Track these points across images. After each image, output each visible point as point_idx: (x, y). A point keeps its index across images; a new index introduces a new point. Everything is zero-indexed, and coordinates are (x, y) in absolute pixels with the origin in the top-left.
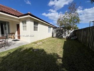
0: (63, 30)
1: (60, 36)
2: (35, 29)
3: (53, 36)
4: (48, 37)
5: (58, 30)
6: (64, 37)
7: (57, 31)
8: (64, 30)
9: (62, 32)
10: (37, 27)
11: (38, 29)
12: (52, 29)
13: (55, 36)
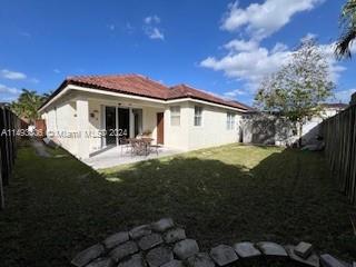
0: (275, 121)
1: (266, 142)
2: (197, 121)
3: (241, 141)
4: (225, 143)
5: (260, 122)
6: (278, 143)
7: (255, 124)
8: (278, 121)
9: (273, 129)
10: (200, 118)
11: (202, 121)
12: (238, 118)
13: (250, 140)
